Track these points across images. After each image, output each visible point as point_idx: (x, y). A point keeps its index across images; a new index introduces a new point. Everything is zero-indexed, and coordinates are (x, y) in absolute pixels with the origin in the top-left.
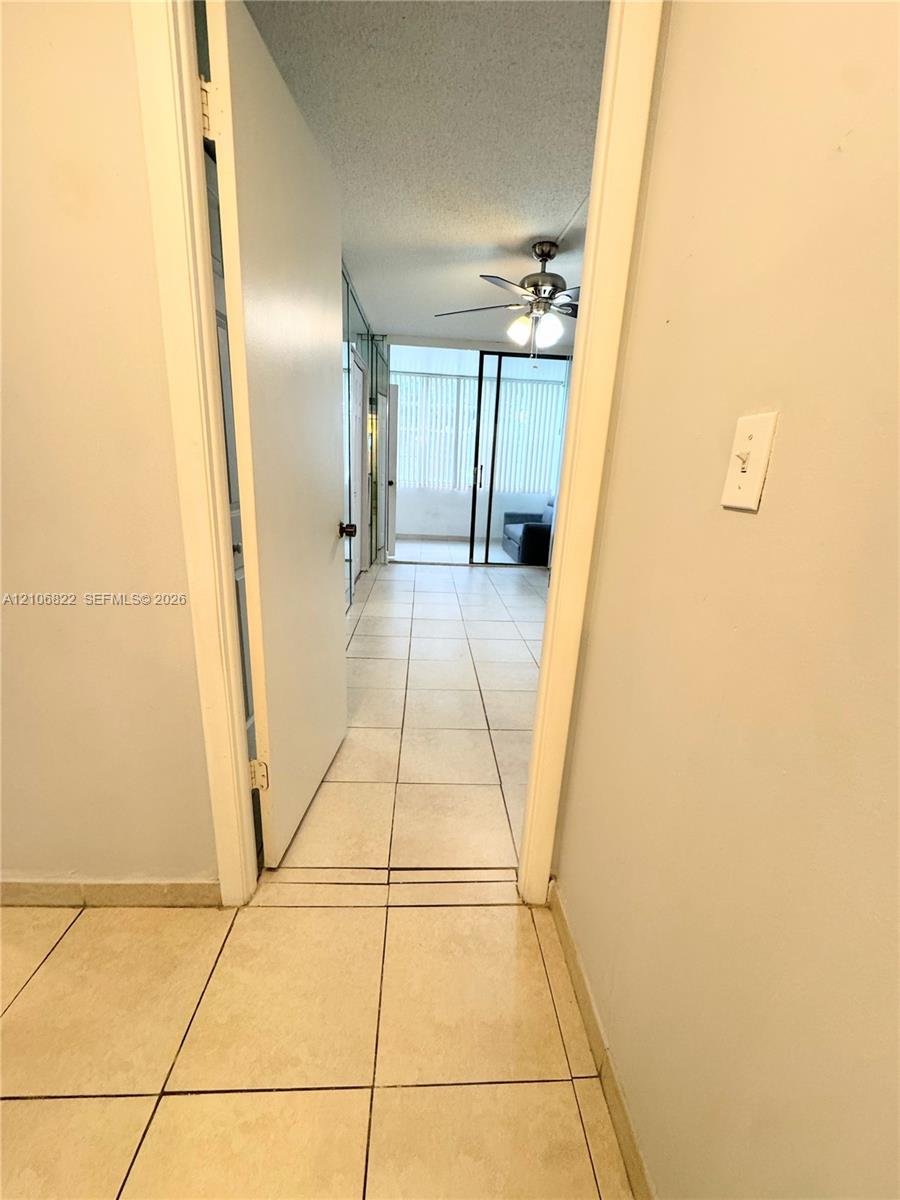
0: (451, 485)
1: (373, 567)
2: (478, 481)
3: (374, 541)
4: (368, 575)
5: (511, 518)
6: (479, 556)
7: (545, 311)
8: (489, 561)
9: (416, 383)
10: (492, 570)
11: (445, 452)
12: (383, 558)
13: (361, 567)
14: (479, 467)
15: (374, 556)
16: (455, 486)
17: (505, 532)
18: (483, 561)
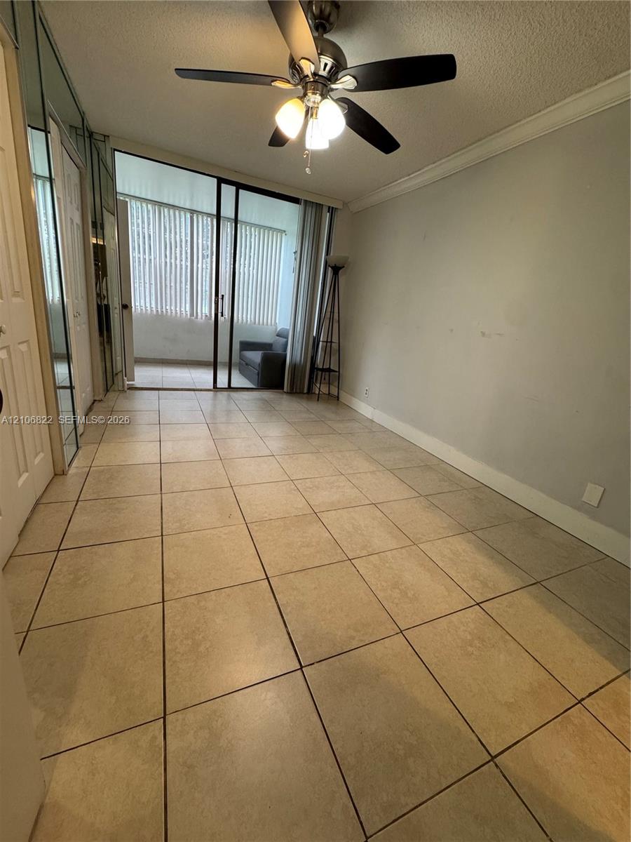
0: (188, 313)
1: (111, 395)
2: (220, 311)
3: (108, 365)
4: (103, 405)
5: (247, 346)
6: (222, 380)
7: (324, 96)
8: (232, 386)
9: (148, 211)
10: (234, 395)
11: (181, 282)
12: (121, 384)
13: (94, 396)
14: (220, 297)
15: (110, 383)
16: (192, 314)
17: (241, 357)
18: (227, 387)
